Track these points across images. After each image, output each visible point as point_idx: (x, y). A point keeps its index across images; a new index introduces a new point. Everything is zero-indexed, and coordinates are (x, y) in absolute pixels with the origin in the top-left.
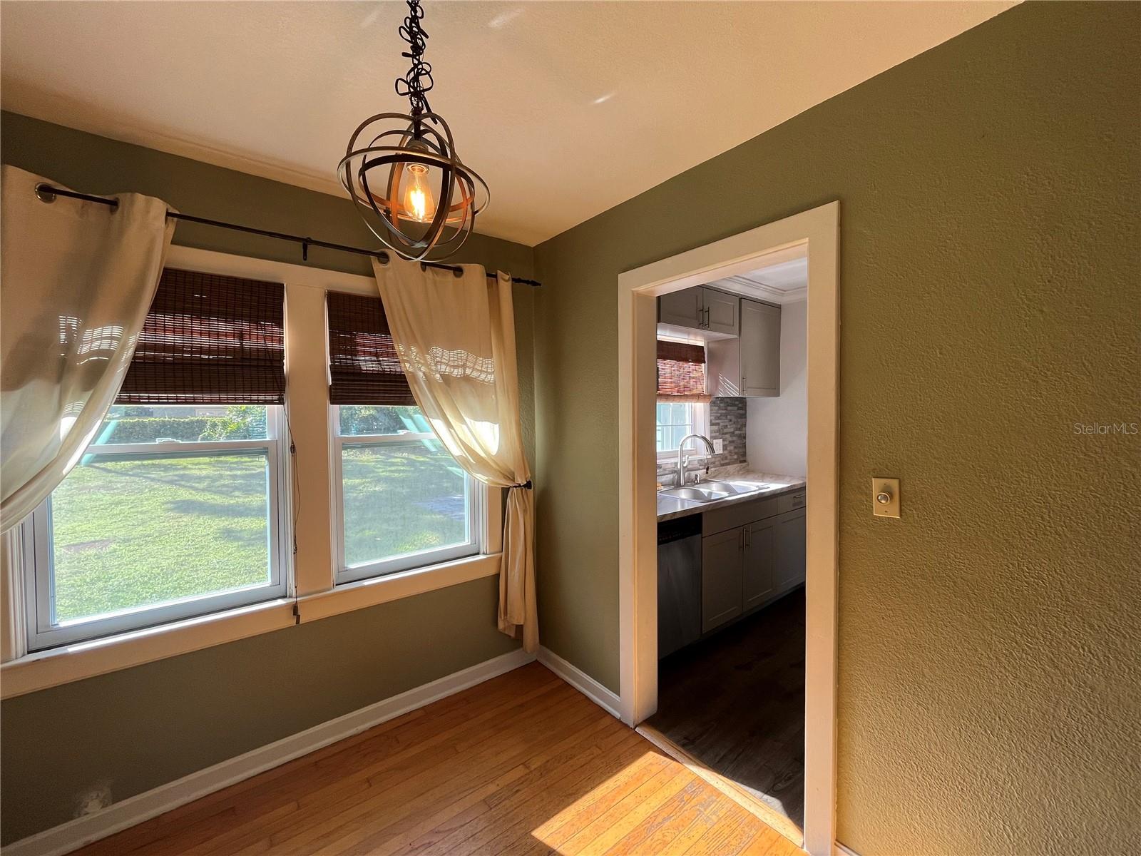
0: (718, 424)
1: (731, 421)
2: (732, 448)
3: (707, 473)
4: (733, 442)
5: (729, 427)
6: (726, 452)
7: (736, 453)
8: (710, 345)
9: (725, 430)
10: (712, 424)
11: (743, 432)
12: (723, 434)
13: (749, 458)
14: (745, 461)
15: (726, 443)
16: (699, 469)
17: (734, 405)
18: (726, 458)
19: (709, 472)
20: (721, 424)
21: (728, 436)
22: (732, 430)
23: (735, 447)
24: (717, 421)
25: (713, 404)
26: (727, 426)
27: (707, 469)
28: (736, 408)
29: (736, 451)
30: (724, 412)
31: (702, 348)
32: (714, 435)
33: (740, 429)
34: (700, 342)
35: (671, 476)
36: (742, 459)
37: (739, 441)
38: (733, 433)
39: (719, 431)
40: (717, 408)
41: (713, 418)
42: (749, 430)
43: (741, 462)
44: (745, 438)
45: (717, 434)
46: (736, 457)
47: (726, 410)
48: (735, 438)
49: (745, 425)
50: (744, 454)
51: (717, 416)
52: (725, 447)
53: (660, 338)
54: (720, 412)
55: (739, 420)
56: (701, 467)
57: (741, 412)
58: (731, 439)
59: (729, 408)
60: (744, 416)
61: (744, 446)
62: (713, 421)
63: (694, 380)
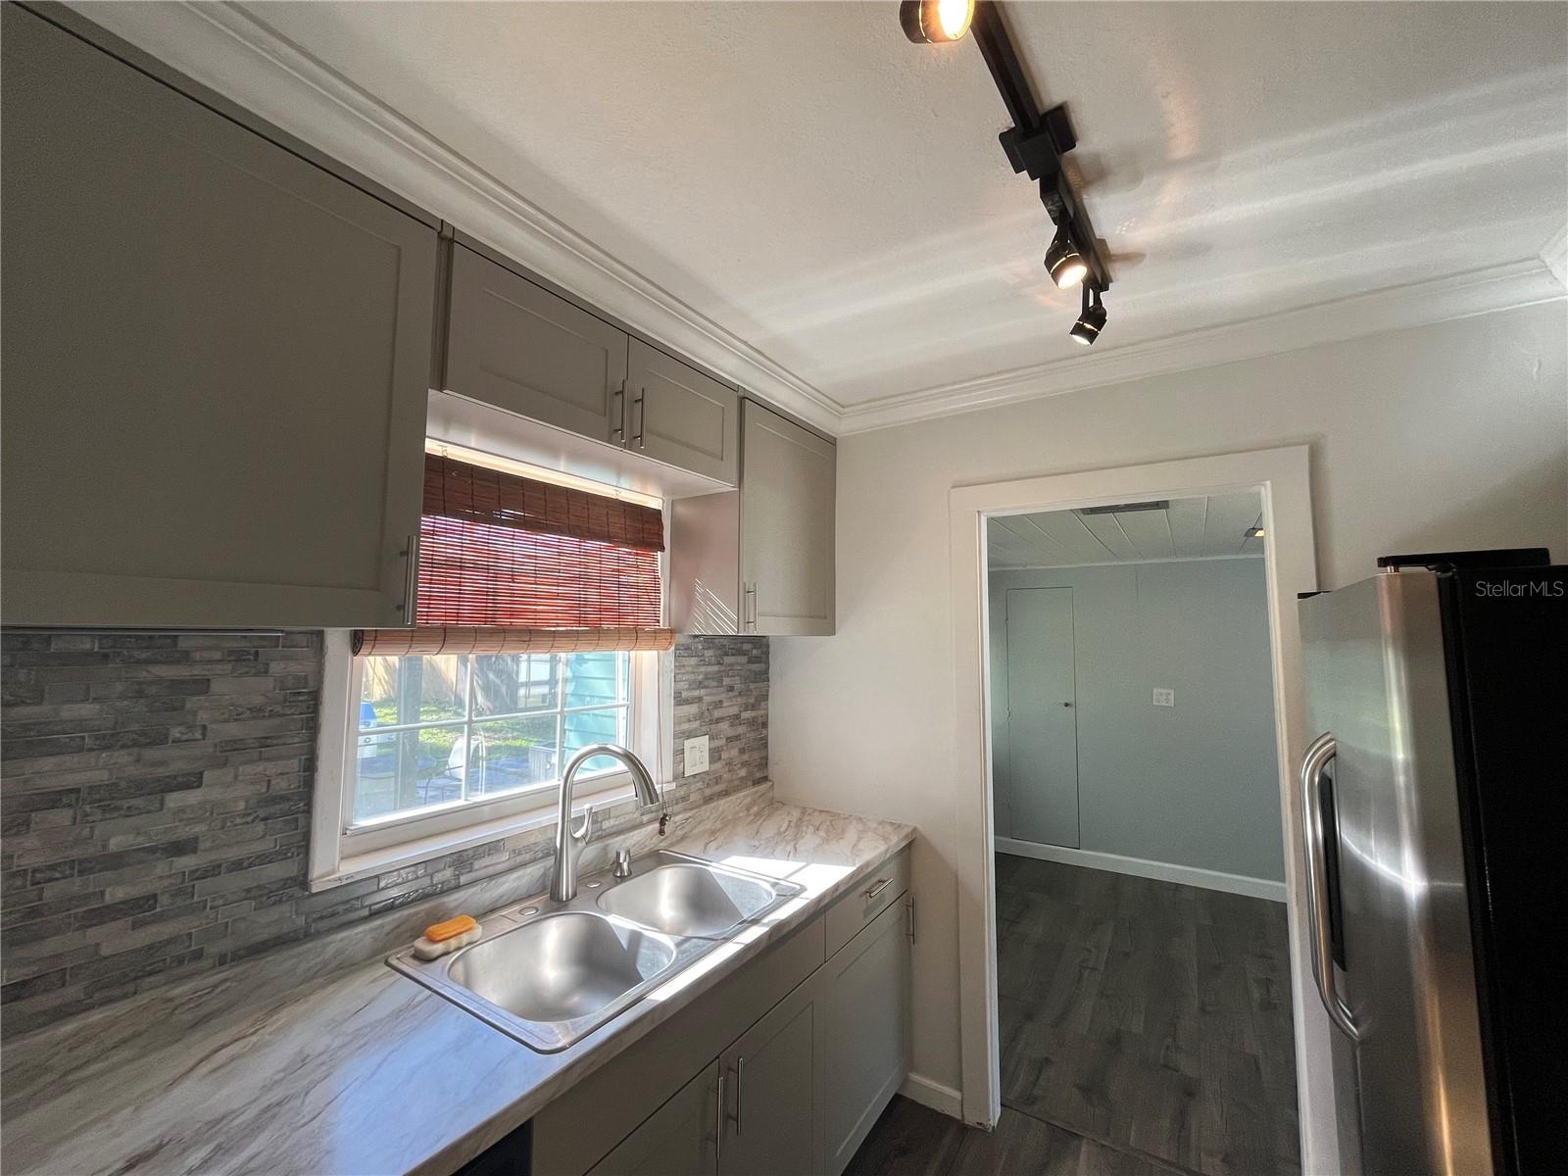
0: (700, 699)
1: (731, 689)
2: (734, 752)
3: (661, 832)
4: (737, 738)
5: (725, 704)
6: (718, 765)
7: (744, 764)
8: (681, 510)
9: (717, 714)
10: (680, 701)
11: (762, 712)
12: (711, 722)
13: (773, 771)
14: (766, 779)
15: (717, 743)
16: (642, 825)
17: (741, 652)
18: (718, 780)
19: (667, 829)
20: (707, 699)
21: (724, 726)
22: (734, 710)
23: (742, 751)
24: (696, 693)
25: (684, 651)
26: (721, 702)
27: (663, 822)
28: (744, 659)
29: (746, 757)
30: (716, 668)
31: (656, 514)
32: (685, 726)
33: (753, 707)
34: (651, 499)
35: (534, 872)
36: (758, 775)
37: (752, 735)
38: (737, 717)
39: (700, 716)
40: (693, 661)
41: (683, 685)
42: (775, 708)
43: (757, 782)
44: (765, 725)
45: (696, 725)
46: (743, 773)
47: (719, 663)
48: (741, 730)
49: (765, 697)
50: (764, 763)
51: (694, 682)
52: (715, 755)
53: (432, 447)
54: (703, 669)
55: (752, 686)
56: (645, 818)
57: (755, 667)
58: (731, 732)
59: (728, 660)
60: (763, 676)
61: (764, 744)
62: (684, 695)
63: (633, 592)
